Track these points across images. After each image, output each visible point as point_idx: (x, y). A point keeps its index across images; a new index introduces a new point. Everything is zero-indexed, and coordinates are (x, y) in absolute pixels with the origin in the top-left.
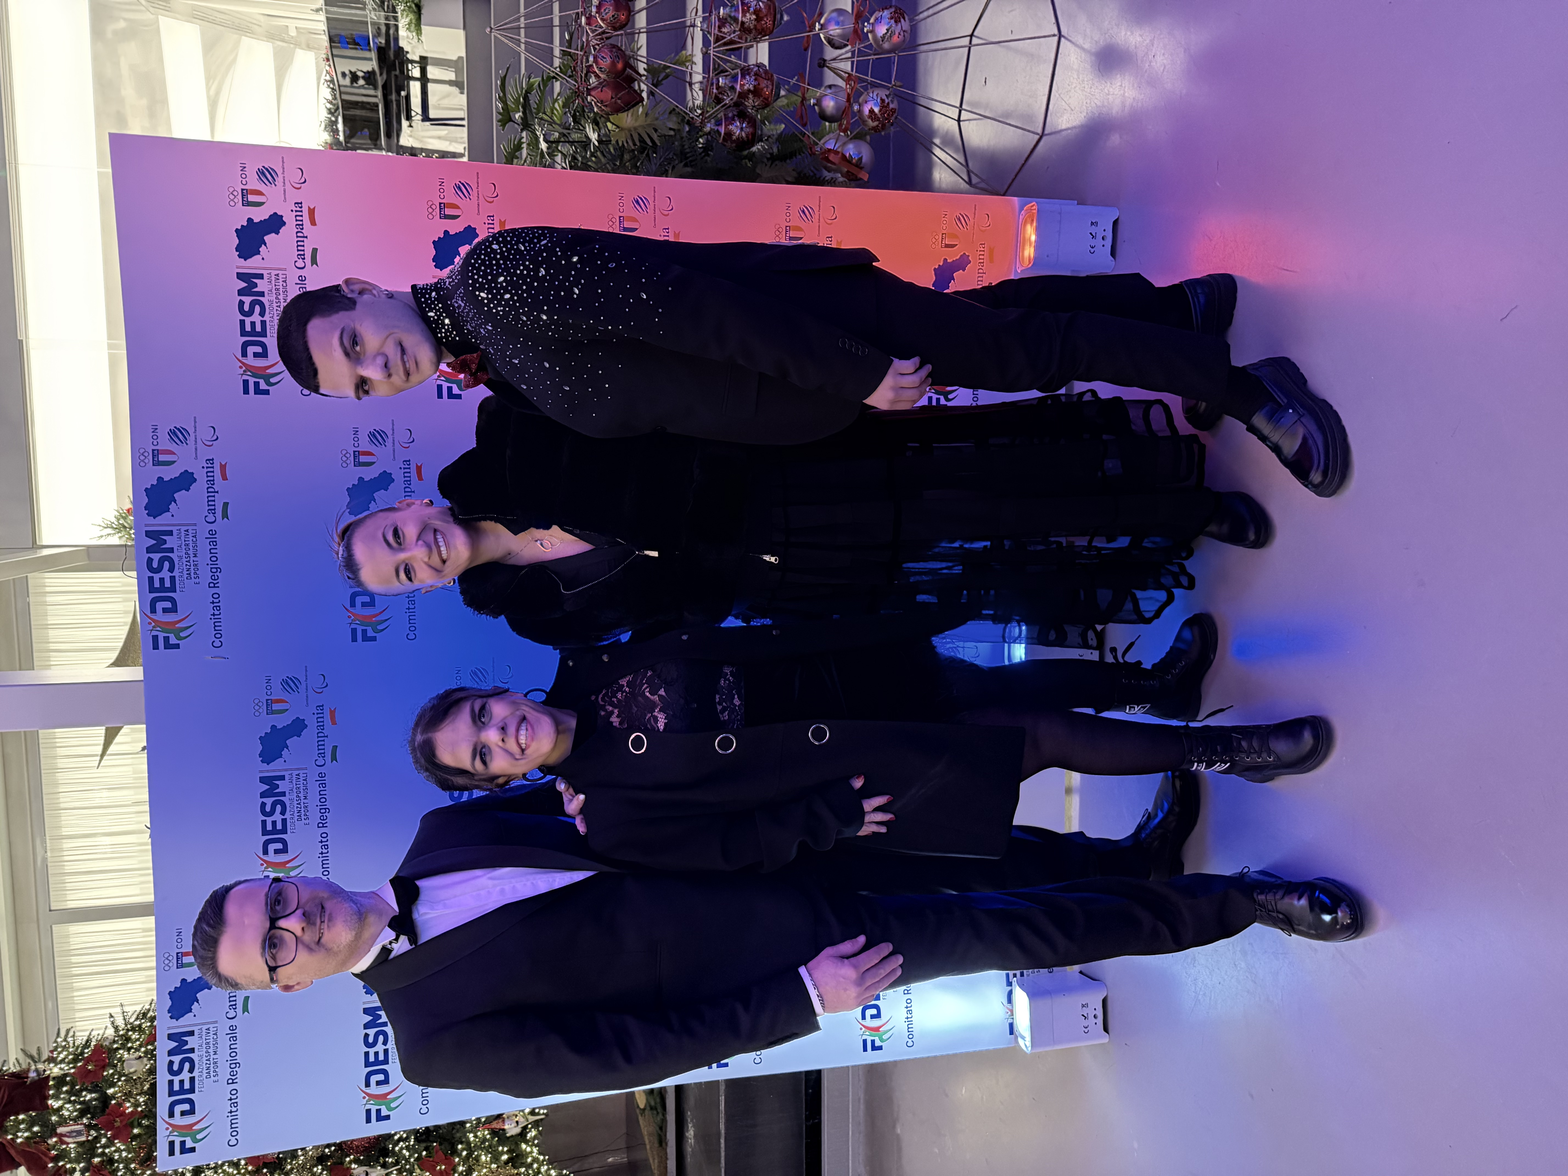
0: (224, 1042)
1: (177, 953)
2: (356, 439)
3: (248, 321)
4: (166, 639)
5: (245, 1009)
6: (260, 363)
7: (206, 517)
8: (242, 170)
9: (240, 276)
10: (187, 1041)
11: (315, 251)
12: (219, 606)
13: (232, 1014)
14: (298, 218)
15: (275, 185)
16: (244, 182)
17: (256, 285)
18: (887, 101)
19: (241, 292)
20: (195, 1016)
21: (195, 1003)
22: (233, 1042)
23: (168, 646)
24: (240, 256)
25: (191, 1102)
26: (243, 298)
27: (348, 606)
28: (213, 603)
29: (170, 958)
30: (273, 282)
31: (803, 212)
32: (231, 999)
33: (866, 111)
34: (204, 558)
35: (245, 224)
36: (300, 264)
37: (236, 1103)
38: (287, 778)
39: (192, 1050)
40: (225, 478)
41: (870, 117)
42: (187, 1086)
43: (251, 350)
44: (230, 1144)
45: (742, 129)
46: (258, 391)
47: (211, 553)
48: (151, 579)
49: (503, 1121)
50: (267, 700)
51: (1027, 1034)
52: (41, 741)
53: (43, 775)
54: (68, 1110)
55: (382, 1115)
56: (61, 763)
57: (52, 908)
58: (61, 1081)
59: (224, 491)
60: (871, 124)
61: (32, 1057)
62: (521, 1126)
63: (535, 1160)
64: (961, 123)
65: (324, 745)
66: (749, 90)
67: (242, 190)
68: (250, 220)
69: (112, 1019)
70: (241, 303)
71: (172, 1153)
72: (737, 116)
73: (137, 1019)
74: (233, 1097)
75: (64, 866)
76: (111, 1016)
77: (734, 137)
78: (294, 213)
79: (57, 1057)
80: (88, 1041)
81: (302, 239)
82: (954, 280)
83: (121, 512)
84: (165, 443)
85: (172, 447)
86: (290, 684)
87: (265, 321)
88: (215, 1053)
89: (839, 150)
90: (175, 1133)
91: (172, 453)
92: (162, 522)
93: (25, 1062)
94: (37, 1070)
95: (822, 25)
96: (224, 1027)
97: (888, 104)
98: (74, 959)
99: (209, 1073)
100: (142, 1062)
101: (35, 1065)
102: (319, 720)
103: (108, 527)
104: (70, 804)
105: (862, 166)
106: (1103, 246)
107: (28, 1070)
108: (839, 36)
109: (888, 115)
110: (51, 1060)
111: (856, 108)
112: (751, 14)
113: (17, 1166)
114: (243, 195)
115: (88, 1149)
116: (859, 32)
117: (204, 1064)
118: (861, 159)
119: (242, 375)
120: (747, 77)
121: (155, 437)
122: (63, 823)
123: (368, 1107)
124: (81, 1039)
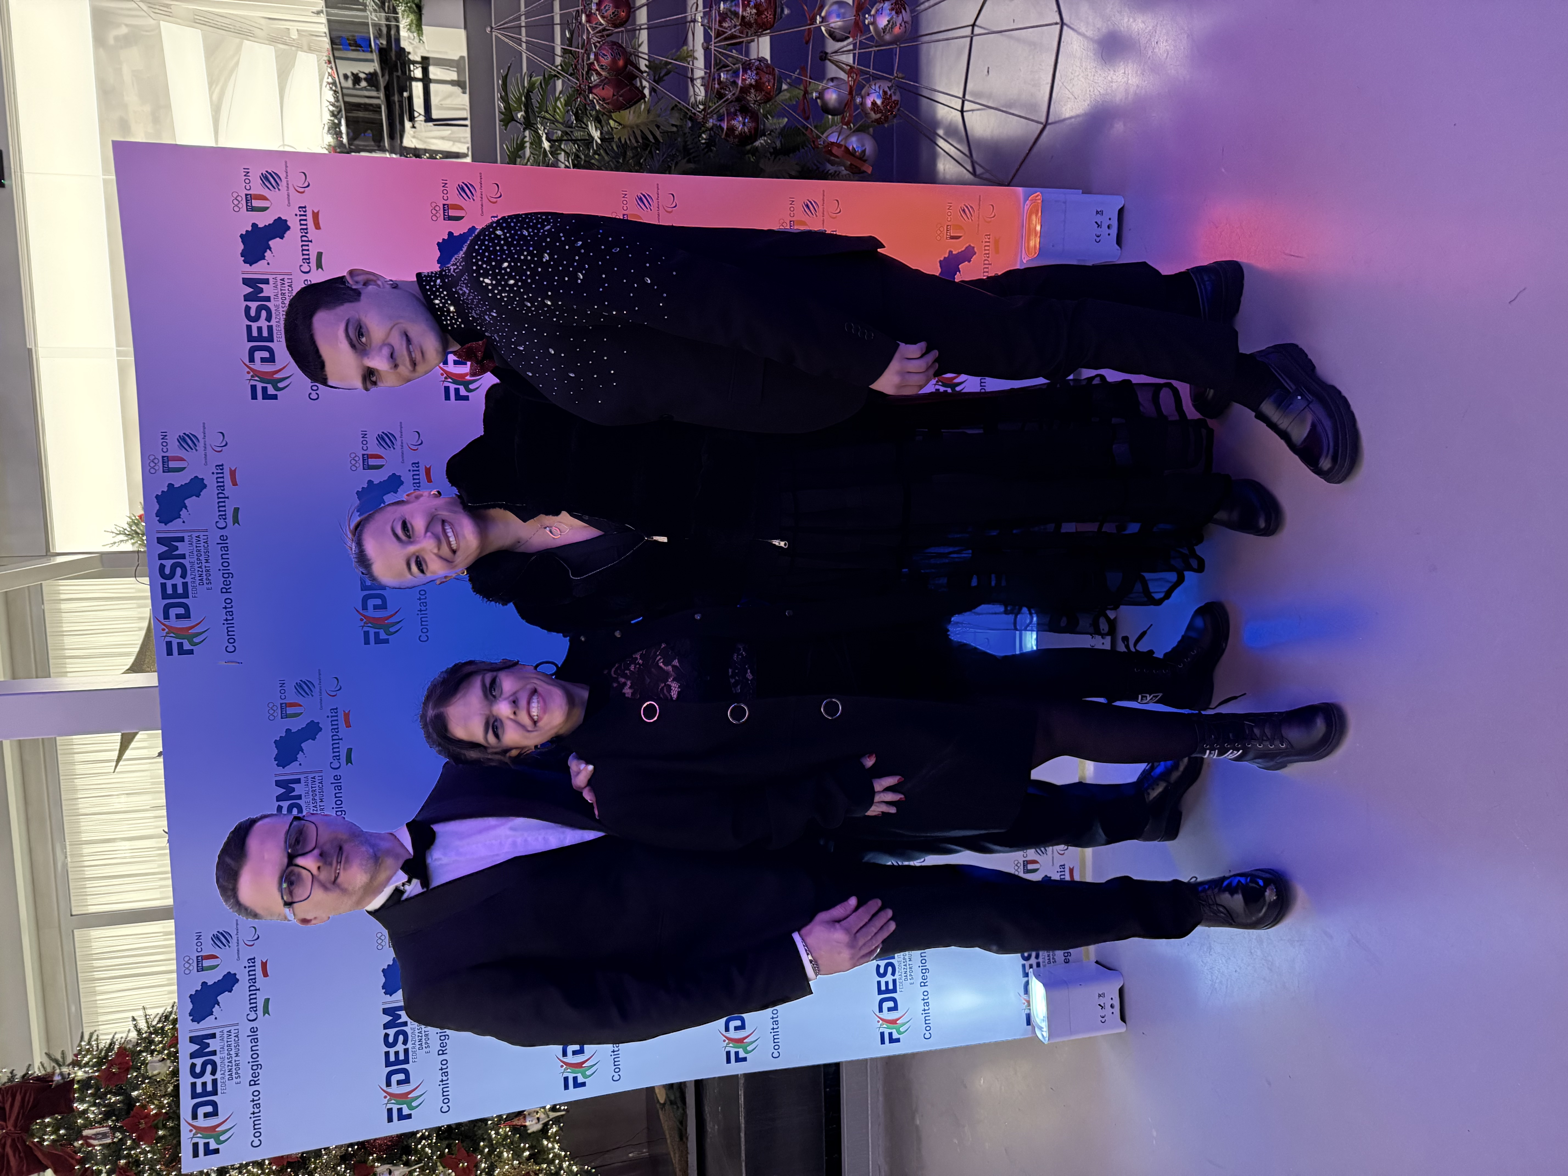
0: (245, 1044)
1: (198, 957)
2: (364, 442)
3: (255, 326)
4: (180, 645)
5: (266, 1011)
6: (268, 368)
7: (217, 522)
8: (245, 176)
9: (247, 282)
10: (209, 1044)
11: (320, 255)
12: (232, 611)
13: (252, 1016)
14: (302, 222)
15: (279, 190)
16: (248, 187)
17: (261, 290)
18: (889, 93)
19: (247, 298)
20: (216, 1018)
21: (216, 1006)
22: (254, 1044)
23: (182, 651)
24: (245, 262)
25: (214, 1104)
26: (249, 304)
27: (360, 609)
28: (226, 608)
29: (191, 962)
30: (279, 287)
31: (807, 206)
32: (252, 1001)
33: (869, 103)
34: (215, 564)
35: (250, 229)
36: (305, 268)
37: (259, 1104)
38: (302, 781)
39: (214, 1053)
40: (235, 484)
41: (873, 109)
42: (209, 1088)
43: (258, 355)
44: (254, 1144)
45: (744, 124)
46: (266, 396)
47: (223, 559)
48: (163, 586)
49: (525, 1118)
50: (281, 704)
51: (1044, 1025)
52: (59, 748)
53: (61, 781)
54: (93, 1113)
55: (404, 1114)
56: (80, 769)
57: (74, 913)
58: (85, 1084)
59: (235, 497)
60: (874, 116)
61: (56, 1061)
62: (541, 1122)
63: (556, 1156)
64: (965, 114)
65: (338, 748)
66: (751, 85)
67: (246, 195)
68: (254, 225)
69: (135, 1023)
70: (248, 309)
71: (196, 1154)
72: (739, 111)
73: (159, 1022)
74: (256, 1098)
75: (84, 871)
76: (134, 1019)
77: (737, 133)
78: (299, 218)
79: (82, 1060)
80: (112, 1044)
81: (306, 243)
82: (960, 272)
83: (133, 518)
84: (174, 450)
85: (181, 453)
86: (304, 688)
87: (272, 326)
88: (237, 1055)
89: (842, 143)
90: (199, 1135)
91: (182, 459)
92: (173, 529)
93: (49, 1066)
94: (61, 1074)
95: (823, 18)
96: (245, 1029)
97: (891, 96)
98: (97, 963)
99: (231, 1075)
100: (165, 1064)
101: (60, 1069)
102: (333, 723)
103: (120, 534)
104: (90, 809)
105: (865, 158)
106: (1109, 234)
107: (53, 1074)
108: (840, 28)
109: (891, 107)
110: (76, 1064)
111: (858, 100)
112: (751, 9)
113: (44, 1168)
114: (247, 200)
115: (114, 1151)
116: (860, 23)
117: (226, 1066)
118: (864, 151)
119: (250, 380)
120: (749, 72)
121: (165, 444)
122: (82, 828)
123: (389, 1106)
124: (104, 1042)
